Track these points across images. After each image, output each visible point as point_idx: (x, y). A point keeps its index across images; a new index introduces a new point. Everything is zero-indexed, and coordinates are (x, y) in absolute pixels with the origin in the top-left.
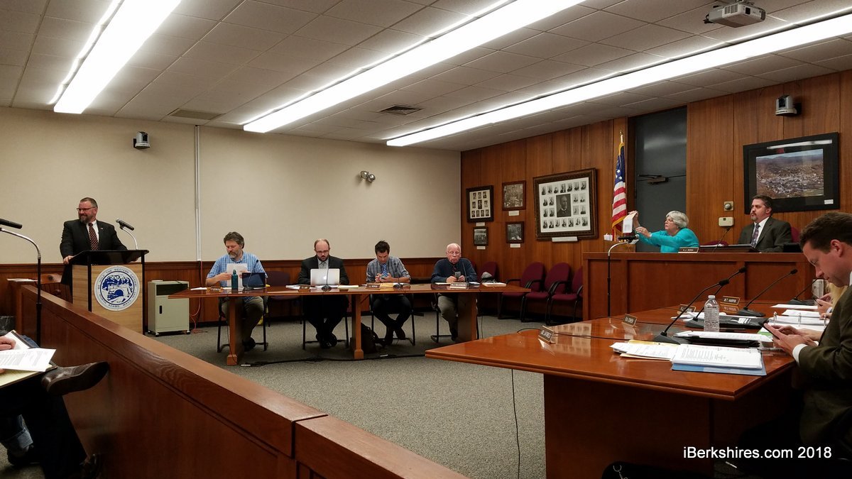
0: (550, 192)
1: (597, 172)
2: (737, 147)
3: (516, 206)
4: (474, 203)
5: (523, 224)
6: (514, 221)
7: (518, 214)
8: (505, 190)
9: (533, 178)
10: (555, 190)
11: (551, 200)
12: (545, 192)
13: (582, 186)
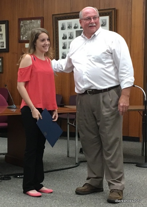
0: (69, 27)
1: (116, 11)
8: (21, 24)
9: (53, 15)
10: (74, 26)
11: (70, 34)
12: (64, 27)
13: (102, 23)
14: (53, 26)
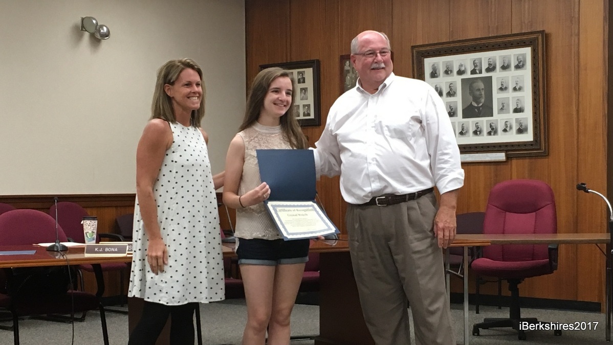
0: (448, 72)
1: (546, 37)
8: (347, 67)
9: (412, 47)
10: (458, 69)
11: (450, 87)
12: (437, 72)
13: (517, 63)
14: (413, 70)
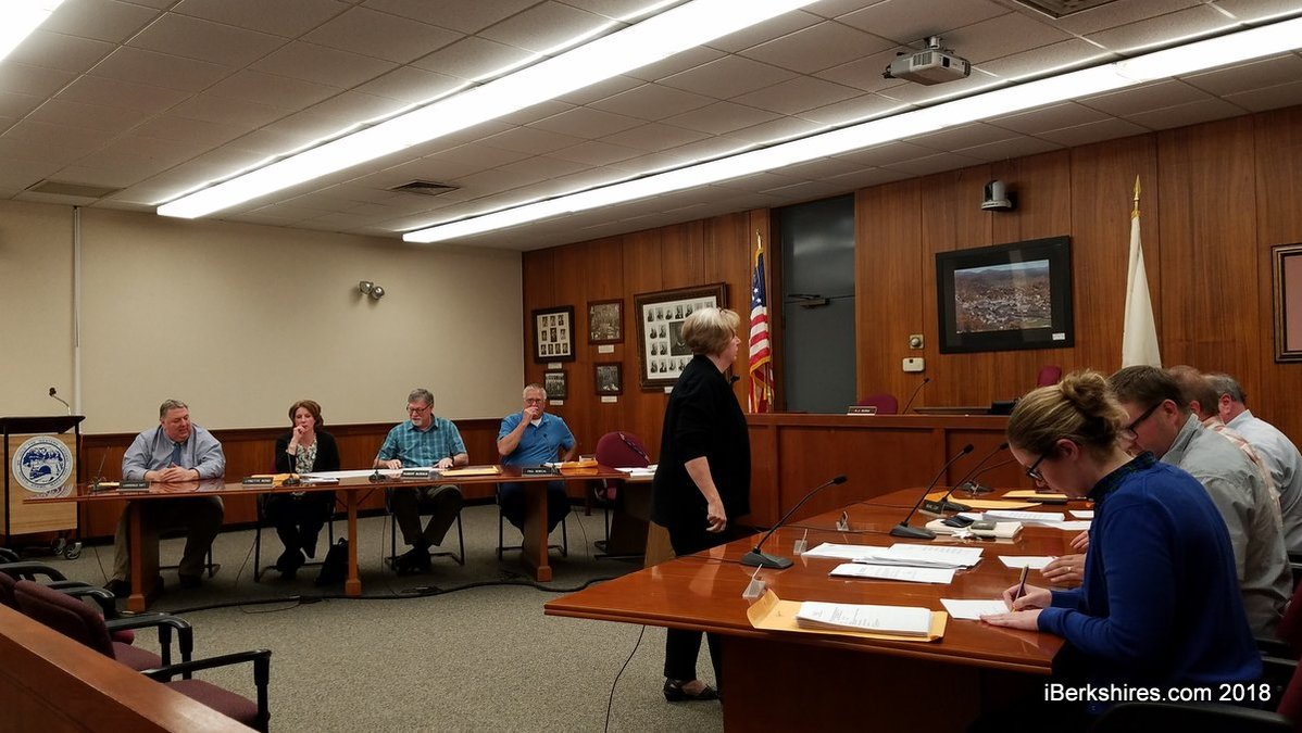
0: (660, 317)
1: (728, 288)
2: (926, 255)
3: (609, 337)
4: (545, 332)
5: (620, 366)
6: (607, 361)
7: (612, 351)
8: (592, 312)
9: (633, 295)
10: (666, 315)
11: (662, 329)
12: (652, 317)
14: (636, 315)
